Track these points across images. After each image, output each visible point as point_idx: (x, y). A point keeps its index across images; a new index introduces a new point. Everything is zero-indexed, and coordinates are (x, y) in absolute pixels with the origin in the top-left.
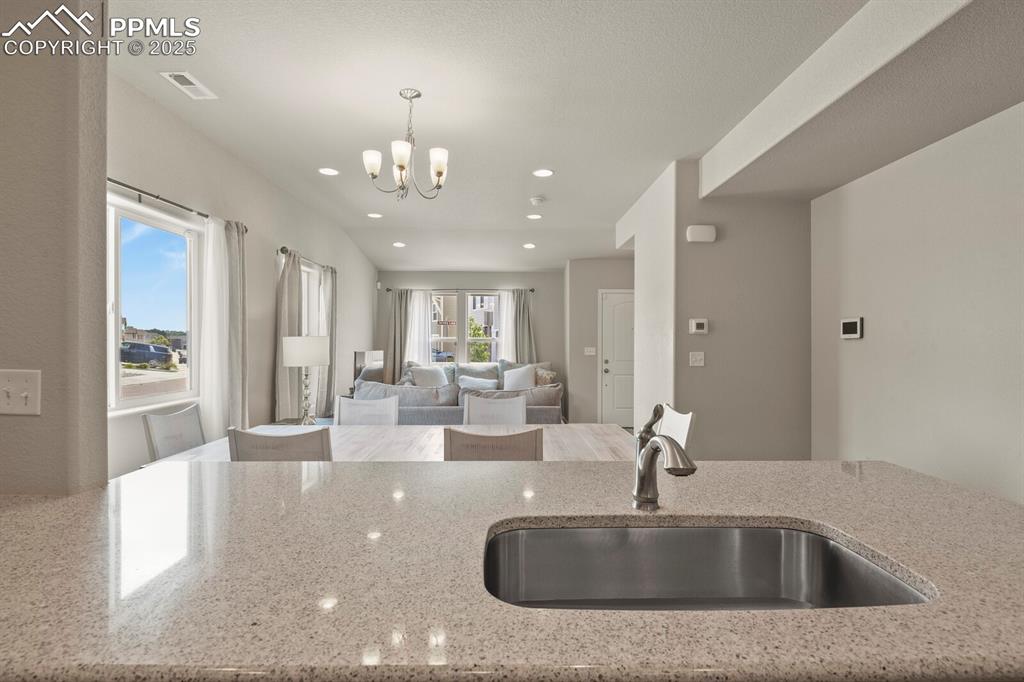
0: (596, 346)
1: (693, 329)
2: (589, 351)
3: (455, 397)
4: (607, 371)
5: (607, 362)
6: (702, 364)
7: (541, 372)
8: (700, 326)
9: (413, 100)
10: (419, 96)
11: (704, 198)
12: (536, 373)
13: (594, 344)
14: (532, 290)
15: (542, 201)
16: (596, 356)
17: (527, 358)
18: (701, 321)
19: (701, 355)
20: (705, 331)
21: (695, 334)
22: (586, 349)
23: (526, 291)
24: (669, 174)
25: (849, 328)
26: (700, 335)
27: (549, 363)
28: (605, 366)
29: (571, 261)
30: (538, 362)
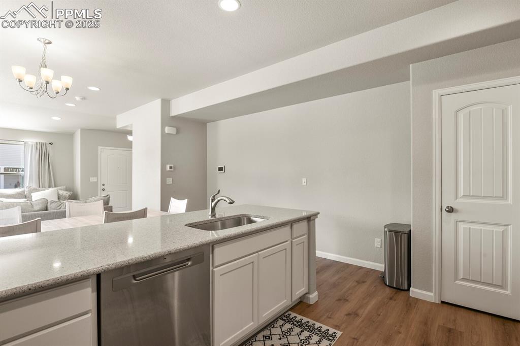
0: (97, 177)
1: (168, 168)
2: (93, 179)
3: (45, 205)
4: (103, 190)
5: (103, 185)
6: (171, 183)
7: (61, 192)
8: (171, 168)
9: (46, 45)
10: (50, 43)
11: (172, 117)
12: (58, 193)
13: (96, 175)
14: (51, 144)
15: (83, 99)
16: (97, 182)
17: (47, 184)
18: (172, 166)
19: (171, 179)
20: (173, 170)
21: (169, 171)
22: (91, 178)
23: (46, 144)
24: (157, 103)
25: (220, 169)
26: (171, 171)
27: (65, 187)
28: (103, 187)
29: (83, 130)
30: (55, 187)
